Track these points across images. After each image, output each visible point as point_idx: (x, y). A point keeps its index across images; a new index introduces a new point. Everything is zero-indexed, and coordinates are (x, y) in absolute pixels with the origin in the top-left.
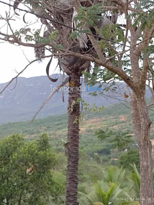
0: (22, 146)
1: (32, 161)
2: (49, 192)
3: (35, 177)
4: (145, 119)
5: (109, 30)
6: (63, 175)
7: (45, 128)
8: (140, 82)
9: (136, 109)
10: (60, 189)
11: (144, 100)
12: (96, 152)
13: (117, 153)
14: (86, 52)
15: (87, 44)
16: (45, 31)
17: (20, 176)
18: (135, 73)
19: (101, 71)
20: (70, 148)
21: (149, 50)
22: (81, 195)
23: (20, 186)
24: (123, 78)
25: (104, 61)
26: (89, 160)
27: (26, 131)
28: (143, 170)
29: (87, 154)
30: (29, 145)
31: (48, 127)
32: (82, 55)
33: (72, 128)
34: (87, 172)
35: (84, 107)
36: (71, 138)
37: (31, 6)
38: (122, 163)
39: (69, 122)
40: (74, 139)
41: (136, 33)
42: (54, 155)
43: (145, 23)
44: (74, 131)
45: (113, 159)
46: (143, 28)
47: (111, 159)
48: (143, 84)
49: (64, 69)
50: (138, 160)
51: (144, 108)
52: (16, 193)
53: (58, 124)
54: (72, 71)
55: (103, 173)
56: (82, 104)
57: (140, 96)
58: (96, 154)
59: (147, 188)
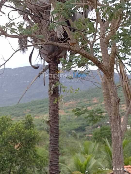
0: (10, 126)
1: (19, 139)
2: (35, 164)
3: (22, 152)
4: (114, 96)
5: (82, 23)
6: (46, 150)
7: (30, 110)
8: (110, 66)
9: (107, 89)
10: (44, 162)
11: (113, 81)
12: (73, 130)
13: (91, 130)
14: (63, 41)
15: (63, 35)
16: (27, 26)
17: (10, 152)
18: (105, 58)
19: (76, 58)
20: (51, 124)
21: (116, 38)
22: (62, 166)
23: (9, 160)
24: (95, 63)
25: (78, 49)
26: (68, 136)
27: (13, 114)
28: (114, 140)
29: (66, 131)
30: (16, 125)
31: (32, 110)
32: (60, 44)
33: (52, 107)
34: (67, 147)
35: (63, 89)
36: (52, 116)
37: (15, 5)
38: (95, 138)
39: (50, 103)
40: (54, 117)
41: (104, 25)
42: (38, 133)
43: (112, 15)
44: (54, 110)
45: (88, 135)
46: (110, 19)
47: (87, 136)
48: (111, 67)
49: (44, 58)
50: (109, 136)
51: (114, 88)
52: (7, 166)
53: (40, 107)
54: (51, 59)
55: (80, 147)
56: (60, 87)
57: (110, 78)
58: (74, 131)
59: (118, 156)
